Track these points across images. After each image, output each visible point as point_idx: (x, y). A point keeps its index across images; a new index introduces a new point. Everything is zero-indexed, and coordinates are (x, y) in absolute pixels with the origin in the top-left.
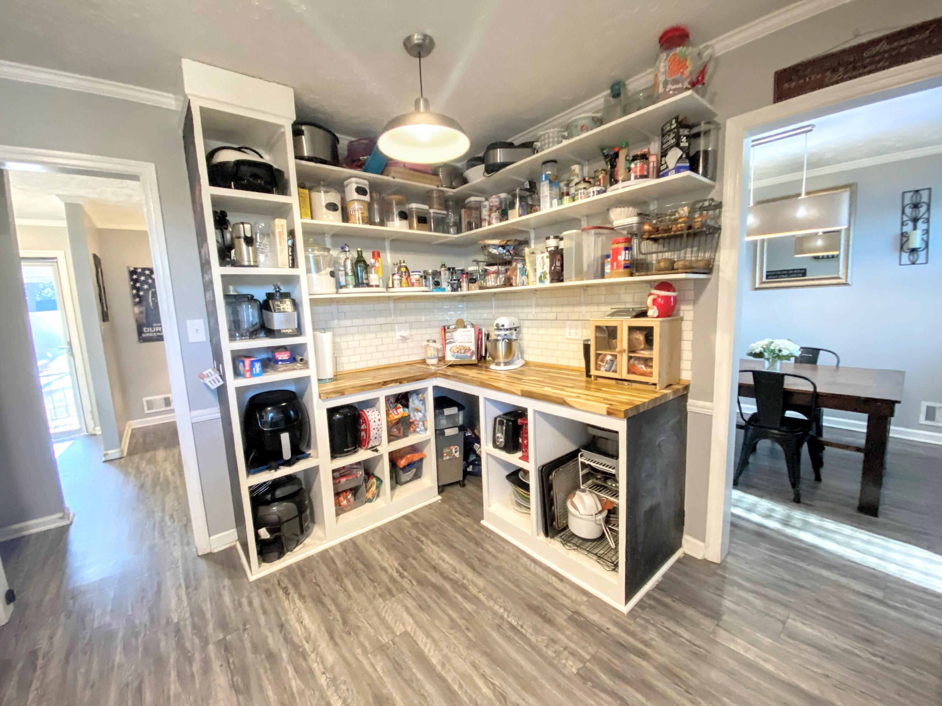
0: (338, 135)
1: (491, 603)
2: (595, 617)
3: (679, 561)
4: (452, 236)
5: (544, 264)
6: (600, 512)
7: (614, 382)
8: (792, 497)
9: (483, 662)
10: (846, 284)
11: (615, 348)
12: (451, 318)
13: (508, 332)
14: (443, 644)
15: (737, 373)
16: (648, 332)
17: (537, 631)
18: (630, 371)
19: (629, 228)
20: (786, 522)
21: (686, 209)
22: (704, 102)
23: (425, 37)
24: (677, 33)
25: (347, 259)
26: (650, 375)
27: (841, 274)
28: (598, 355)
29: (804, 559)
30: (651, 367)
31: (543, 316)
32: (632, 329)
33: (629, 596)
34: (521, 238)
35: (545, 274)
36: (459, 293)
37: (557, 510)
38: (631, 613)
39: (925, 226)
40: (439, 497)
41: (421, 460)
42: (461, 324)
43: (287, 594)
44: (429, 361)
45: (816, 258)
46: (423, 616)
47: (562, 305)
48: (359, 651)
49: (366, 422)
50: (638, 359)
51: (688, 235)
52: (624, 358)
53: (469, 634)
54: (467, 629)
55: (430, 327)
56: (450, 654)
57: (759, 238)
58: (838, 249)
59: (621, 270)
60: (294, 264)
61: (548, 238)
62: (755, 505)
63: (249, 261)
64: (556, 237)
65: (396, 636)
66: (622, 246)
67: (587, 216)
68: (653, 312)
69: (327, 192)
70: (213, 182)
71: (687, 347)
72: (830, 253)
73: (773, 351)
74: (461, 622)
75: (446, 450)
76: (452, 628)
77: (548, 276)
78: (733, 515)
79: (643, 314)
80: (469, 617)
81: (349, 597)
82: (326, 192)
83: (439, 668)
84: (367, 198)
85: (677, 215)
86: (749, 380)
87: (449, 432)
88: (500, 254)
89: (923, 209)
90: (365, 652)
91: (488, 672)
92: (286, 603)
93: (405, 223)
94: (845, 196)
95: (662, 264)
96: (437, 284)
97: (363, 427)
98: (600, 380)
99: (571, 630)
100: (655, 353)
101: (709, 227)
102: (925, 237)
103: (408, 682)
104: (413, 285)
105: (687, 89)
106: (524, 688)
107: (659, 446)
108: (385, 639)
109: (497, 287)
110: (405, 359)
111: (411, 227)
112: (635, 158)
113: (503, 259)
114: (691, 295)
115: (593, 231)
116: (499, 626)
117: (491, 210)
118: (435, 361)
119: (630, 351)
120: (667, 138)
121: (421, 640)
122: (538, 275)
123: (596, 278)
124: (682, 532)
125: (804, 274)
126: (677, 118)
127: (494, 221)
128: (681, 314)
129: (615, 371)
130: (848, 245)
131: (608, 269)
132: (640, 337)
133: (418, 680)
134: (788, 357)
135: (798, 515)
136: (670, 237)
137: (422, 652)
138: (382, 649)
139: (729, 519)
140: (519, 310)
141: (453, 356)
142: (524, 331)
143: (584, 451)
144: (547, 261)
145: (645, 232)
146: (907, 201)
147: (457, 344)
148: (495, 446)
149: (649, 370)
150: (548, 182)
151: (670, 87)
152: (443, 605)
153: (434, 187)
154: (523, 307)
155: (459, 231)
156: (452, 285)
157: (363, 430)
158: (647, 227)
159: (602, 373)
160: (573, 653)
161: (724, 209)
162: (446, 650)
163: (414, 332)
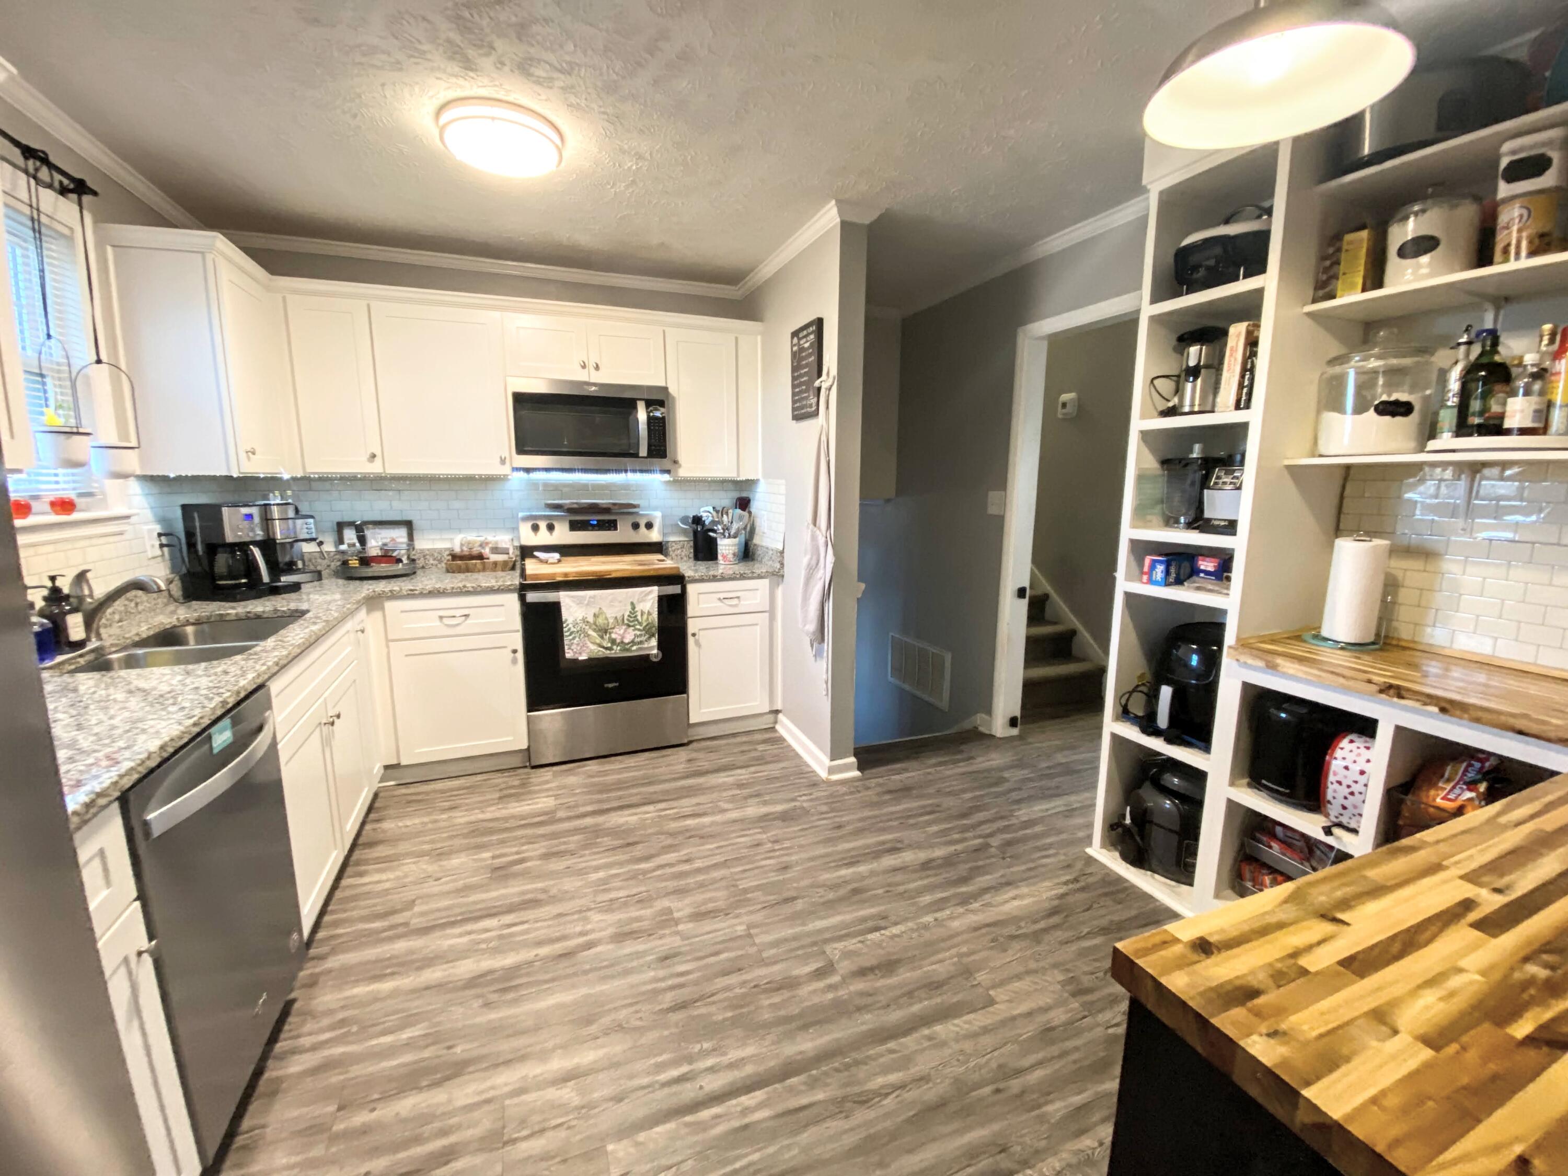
14: (968, 1046)
46: (1028, 1030)
48: (964, 949)
53: (987, 1090)
54: (998, 1091)
56: (947, 1052)
65: (988, 989)
76: (1000, 1067)
80: (1029, 1101)
81: (1066, 943)
83: (926, 1032)
90: (960, 956)
91: (908, 1096)
103: (910, 994)
106: (870, 1138)
108: (981, 977)
116: (1003, 1150)
121: (977, 1020)
133: (911, 1005)
137: (956, 1016)
138: (967, 972)
152: (1055, 1066)
162: (956, 1047)
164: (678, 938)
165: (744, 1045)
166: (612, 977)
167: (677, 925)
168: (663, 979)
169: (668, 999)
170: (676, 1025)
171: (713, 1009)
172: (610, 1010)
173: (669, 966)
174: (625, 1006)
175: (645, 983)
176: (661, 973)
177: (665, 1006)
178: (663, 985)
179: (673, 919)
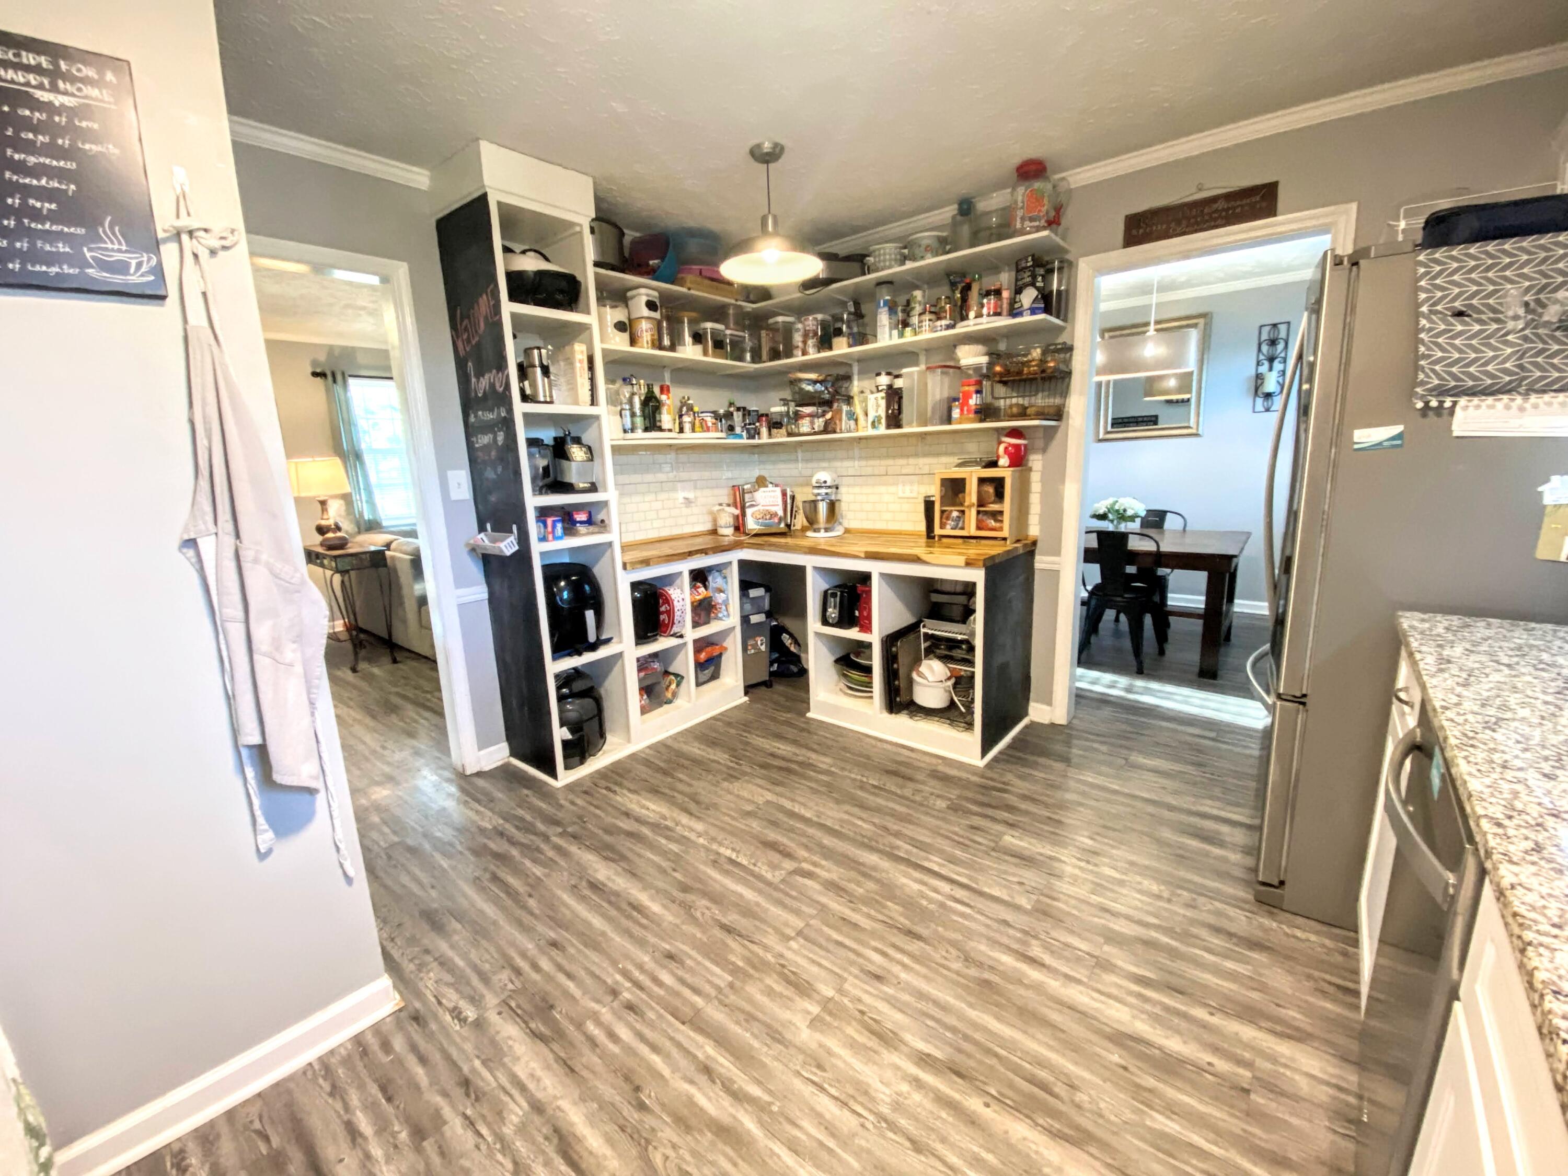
0: (626, 231)
1: (846, 773)
2: (953, 772)
3: (1026, 727)
4: (747, 365)
5: (878, 406)
6: (949, 679)
7: (960, 541)
8: (1135, 669)
9: (856, 810)
10: (1197, 435)
11: (962, 504)
12: (746, 474)
13: (829, 491)
15: (1084, 535)
16: (999, 484)
17: (900, 786)
18: (979, 528)
19: (977, 369)
20: (1129, 690)
21: (1039, 351)
22: (1058, 240)
23: (776, 145)
24: (1033, 167)
25: (633, 394)
26: (1001, 529)
27: (1192, 423)
28: (943, 512)
29: (1143, 715)
30: (1002, 521)
31: (869, 471)
32: (982, 481)
33: (984, 752)
34: (842, 371)
35: (879, 418)
36: (756, 441)
37: (902, 683)
38: (988, 766)
39: (1281, 367)
40: (746, 699)
41: (720, 655)
42: (761, 482)
43: (615, 792)
44: (722, 531)
45: (1169, 402)
46: (781, 790)
47: (894, 457)
48: (727, 819)
49: (668, 601)
50: (986, 513)
51: (1043, 379)
52: (974, 511)
53: (834, 795)
54: (830, 792)
55: (717, 487)
56: (821, 810)
57: (1104, 378)
58: (1190, 392)
59: (972, 416)
60: (593, 402)
61: (878, 374)
62: (1098, 679)
63: (545, 396)
64: (888, 374)
65: (759, 804)
66: (972, 389)
67: (926, 350)
68: (1004, 461)
69: (616, 307)
70: (513, 297)
71: (1035, 500)
72: (1180, 397)
73: (1117, 511)
74: (821, 788)
75: (751, 642)
76: (814, 793)
77: (883, 421)
78: (1078, 689)
79: (993, 464)
80: (828, 784)
81: (690, 785)
82: (612, 307)
83: (815, 819)
84: (657, 315)
85: (1030, 357)
86: (1094, 543)
87: (755, 619)
88: (816, 392)
89: (1280, 346)
90: (735, 819)
91: (864, 815)
92: (618, 798)
93: (699, 348)
94: (1194, 336)
95: (1015, 410)
96: (731, 428)
97: (663, 609)
98: (944, 540)
99: (933, 782)
100: (1007, 506)
101: (1062, 372)
102: (1281, 380)
103: (790, 831)
104: (708, 430)
105: (1044, 228)
106: (903, 822)
107: (1010, 601)
108: (749, 807)
109: (815, 433)
110: (688, 530)
111: (705, 353)
112: (988, 294)
113: (819, 398)
114: (1040, 443)
115: (939, 370)
116: (861, 787)
117: (806, 336)
118: (730, 531)
119: (979, 506)
120: (1021, 275)
121: (787, 804)
122: (870, 419)
123: (942, 423)
124: (1028, 700)
125: (1156, 423)
126: (1033, 256)
127: (811, 350)
128: (1030, 464)
129: (962, 528)
130: (1200, 388)
131: (956, 413)
132: (990, 489)
133: (797, 828)
134: (1132, 518)
135: (1140, 683)
136: (1020, 380)
137: (793, 812)
138: (750, 814)
139: (1074, 691)
140: (838, 464)
141: (758, 524)
142: (842, 490)
143: (927, 621)
144: (883, 403)
145: (995, 374)
146: (1265, 336)
147: (760, 507)
148: (825, 622)
149: (998, 525)
150: (886, 309)
151: (1027, 223)
152: (797, 780)
153: (733, 301)
154: (842, 459)
155: (757, 358)
156: (748, 431)
157: (663, 613)
158: (998, 369)
159: (948, 531)
160: (938, 796)
161: (1075, 352)
162: (816, 808)
163: (698, 493)
164: (847, 986)
165: (904, 885)
166: (936, 1003)
167: (830, 999)
168: (899, 963)
169: (915, 946)
170: (928, 927)
171: (893, 915)
172: (963, 977)
173: (884, 969)
174: (948, 969)
175: (918, 973)
176: (896, 969)
177: (922, 944)
178: (906, 960)
179: (825, 1008)
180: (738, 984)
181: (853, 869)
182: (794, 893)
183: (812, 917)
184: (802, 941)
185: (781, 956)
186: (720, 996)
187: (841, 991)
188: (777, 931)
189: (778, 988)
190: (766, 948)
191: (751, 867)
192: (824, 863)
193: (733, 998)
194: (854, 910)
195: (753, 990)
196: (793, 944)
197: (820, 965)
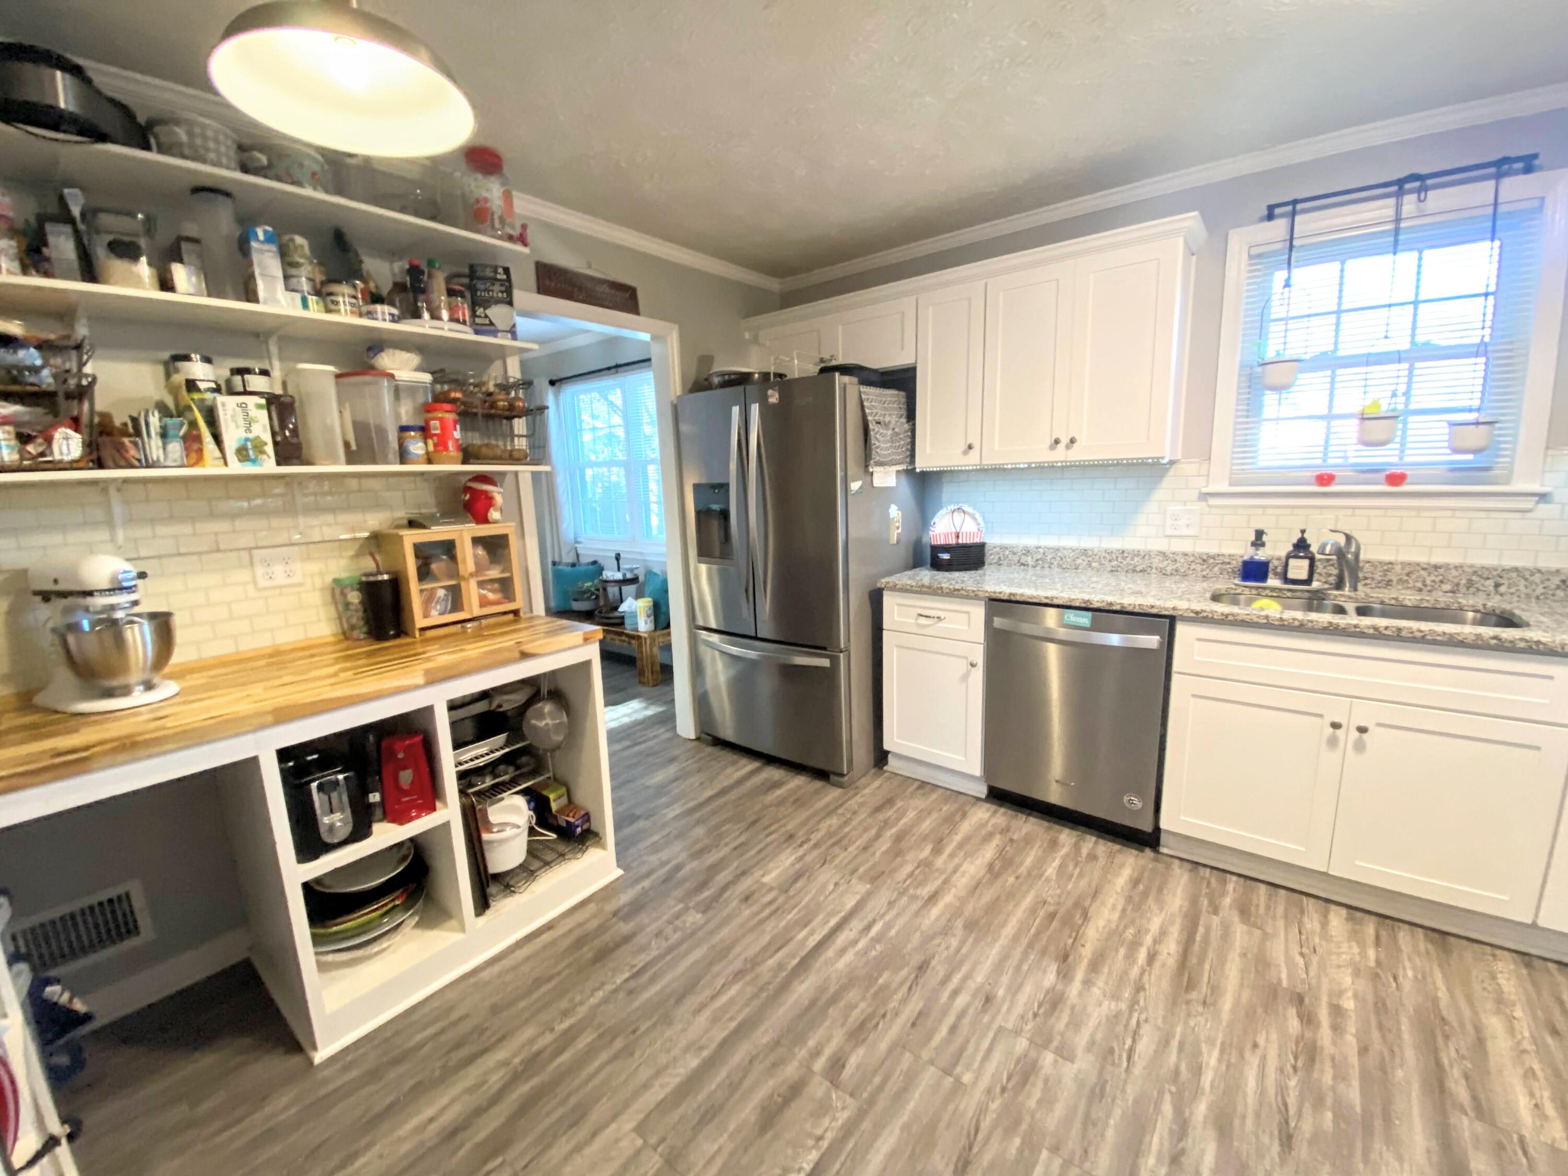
1: (583, 1009)
14: (664, 1058)
17: (643, 949)
28: (421, 592)
35: (256, 443)
46: (601, 1110)
54: (633, 1033)
56: (681, 1045)
65: (646, 1144)
74: (619, 1044)
76: (631, 1054)
77: (269, 449)
80: (607, 1036)
99: (643, 919)
100: (515, 569)
103: (734, 1088)
106: (724, 956)
108: (652, 1162)
116: (631, 992)
120: (487, 285)
121: (656, 1094)
133: (729, 1075)
138: (674, 1159)
152: (577, 1082)
160: (677, 917)
162: (675, 1052)
165: (848, 967)
168: (963, 981)
169: (938, 967)
170: (910, 955)
171: (897, 980)
172: (965, 940)
173: (976, 993)
174: (960, 948)
175: (972, 970)
176: (974, 984)
177: (934, 961)
178: (958, 976)
180: (1048, 1141)
181: (824, 1011)
182: (877, 1080)
183: (917, 1057)
184: (958, 1070)
185: (989, 1091)
186: (1076, 1162)
187: (1018, 1032)
188: (948, 1099)
189: (1037, 1093)
190: (982, 1110)
191: (825, 1144)
192: (811, 1043)
193: (1072, 1143)
194: (897, 1014)
195: (1052, 1120)
196: (967, 1078)
197: (990, 1050)
